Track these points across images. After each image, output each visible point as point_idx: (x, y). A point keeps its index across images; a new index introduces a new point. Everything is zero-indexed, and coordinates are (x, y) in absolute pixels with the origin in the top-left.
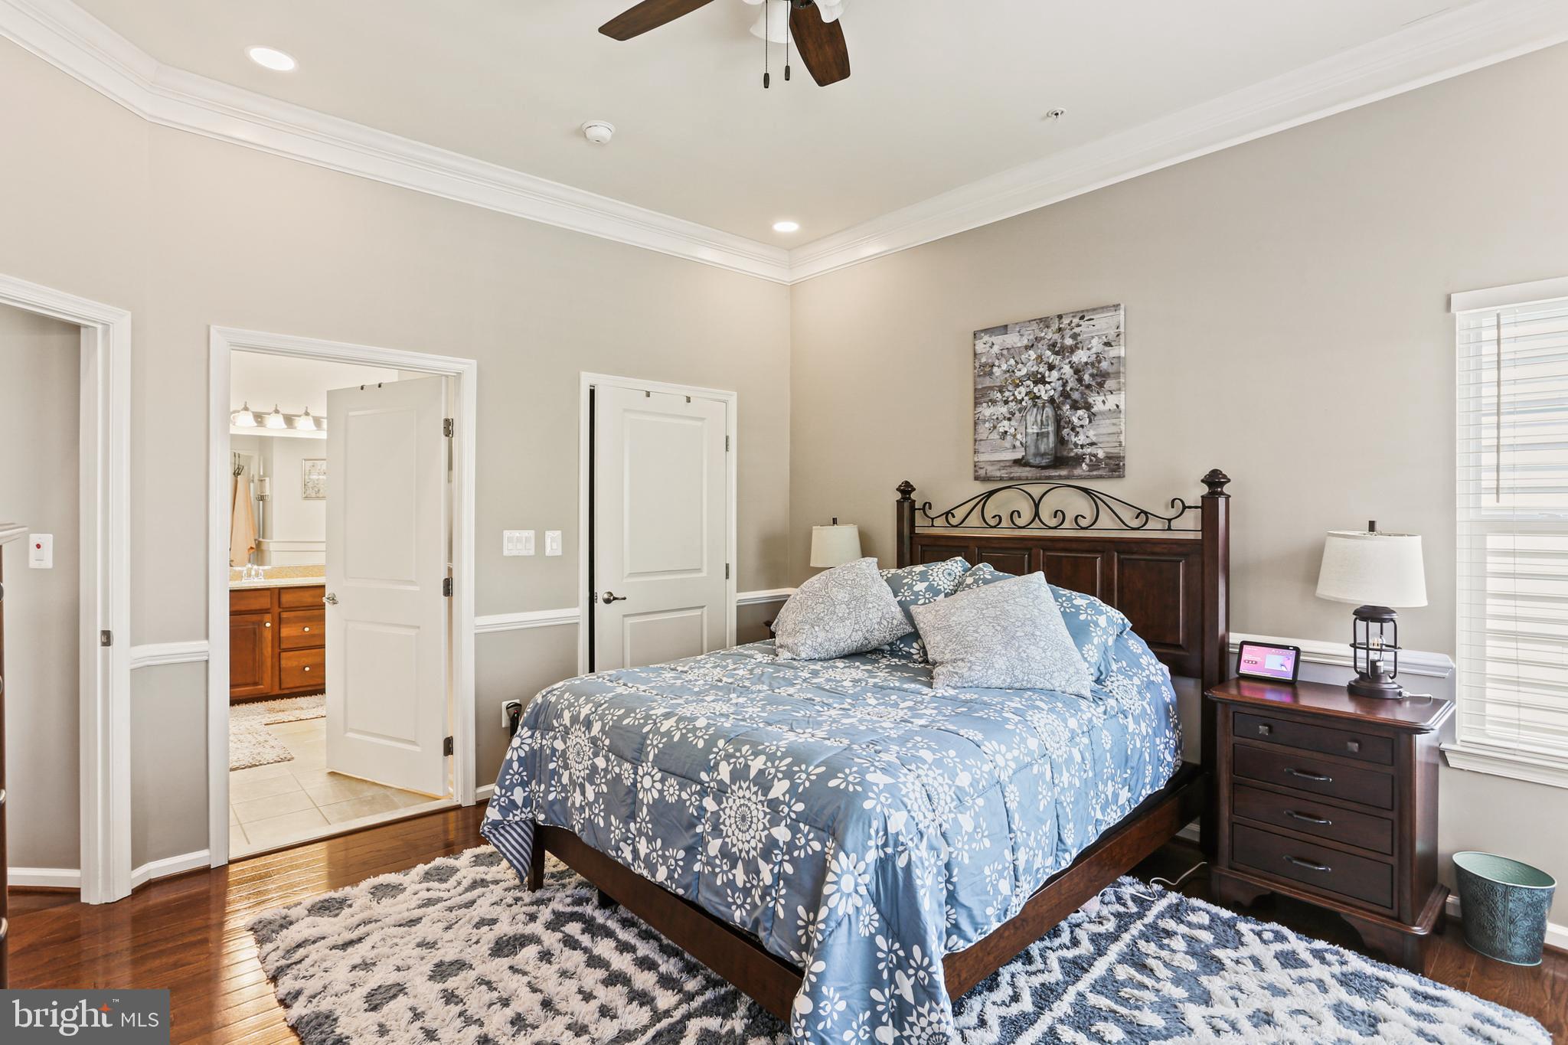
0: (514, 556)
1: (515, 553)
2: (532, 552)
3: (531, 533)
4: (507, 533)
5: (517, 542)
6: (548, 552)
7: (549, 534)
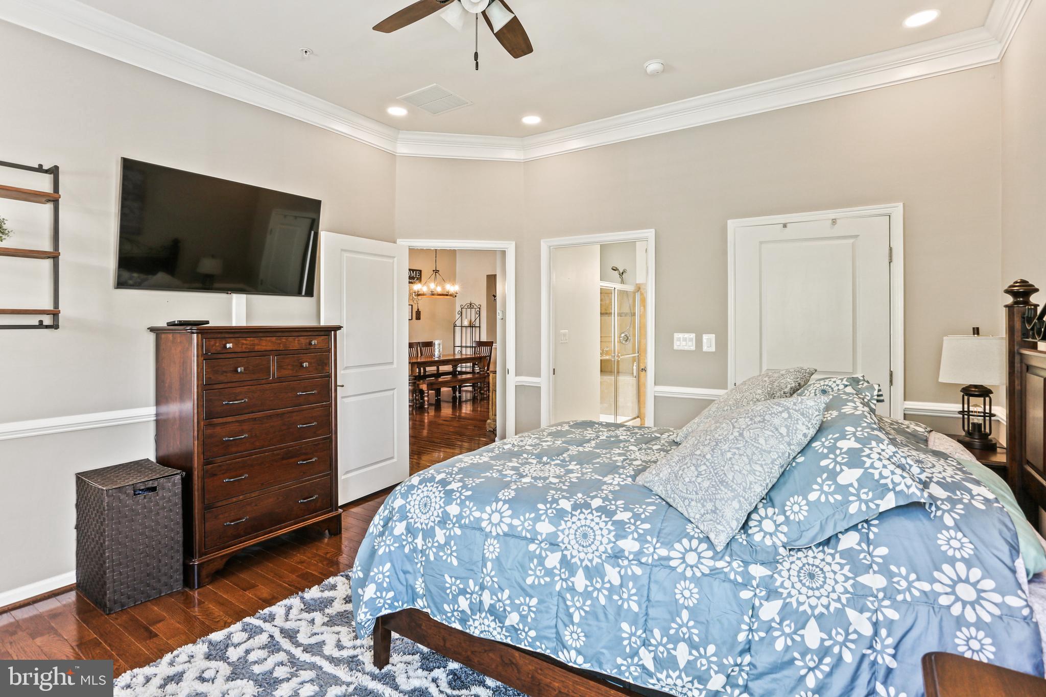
0: (681, 350)
1: (681, 348)
2: (693, 348)
3: (693, 336)
4: (676, 335)
5: (684, 341)
6: (705, 349)
7: (705, 337)
